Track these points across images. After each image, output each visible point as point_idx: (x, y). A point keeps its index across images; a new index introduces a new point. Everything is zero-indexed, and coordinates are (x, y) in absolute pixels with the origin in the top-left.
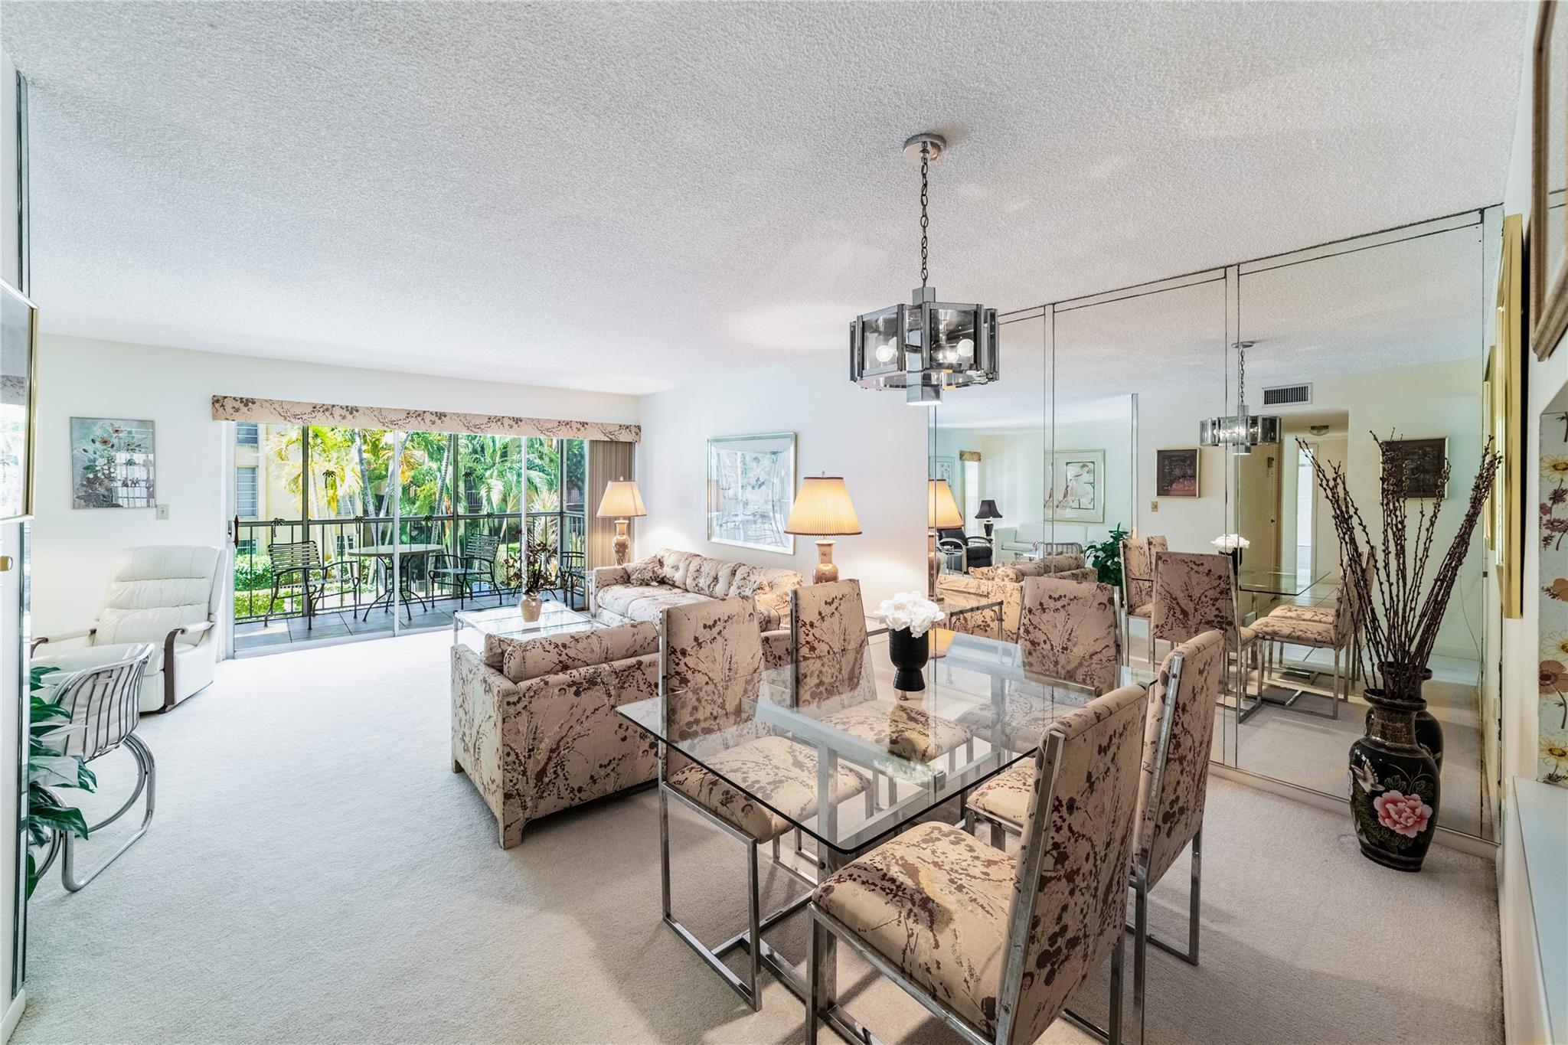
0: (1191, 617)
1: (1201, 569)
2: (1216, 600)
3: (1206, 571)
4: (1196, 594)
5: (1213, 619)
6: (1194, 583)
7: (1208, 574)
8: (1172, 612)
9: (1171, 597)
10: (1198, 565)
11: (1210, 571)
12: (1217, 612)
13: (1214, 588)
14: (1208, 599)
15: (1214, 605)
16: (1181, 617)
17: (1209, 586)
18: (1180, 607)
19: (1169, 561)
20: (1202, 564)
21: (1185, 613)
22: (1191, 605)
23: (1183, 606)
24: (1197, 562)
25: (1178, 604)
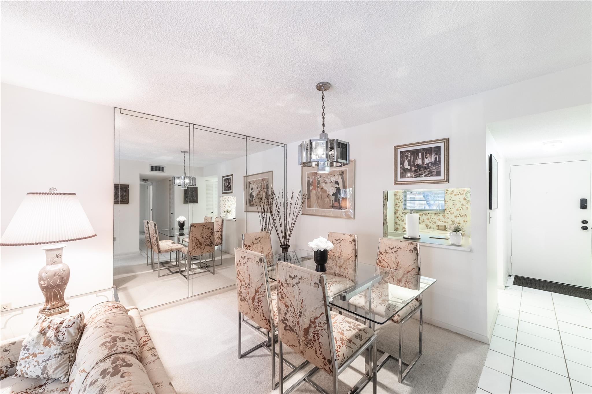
0: (202, 245)
1: (206, 227)
2: (210, 237)
3: (208, 228)
4: (204, 236)
5: (209, 243)
6: (204, 233)
7: (208, 229)
8: (196, 245)
9: (196, 239)
10: (206, 226)
11: (209, 228)
12: (210, 241)
13: (210, 233)
14: (208, 237)
15: (209, 239)
16: (199, 245)
17: (209, 233)
18: (199, 242)
19: (196, 227)
20: (207, 226)
21: (201, 244)
22: (203, 240)
23: (200, 241)
24: (205, 225)
25: (199, 241)
